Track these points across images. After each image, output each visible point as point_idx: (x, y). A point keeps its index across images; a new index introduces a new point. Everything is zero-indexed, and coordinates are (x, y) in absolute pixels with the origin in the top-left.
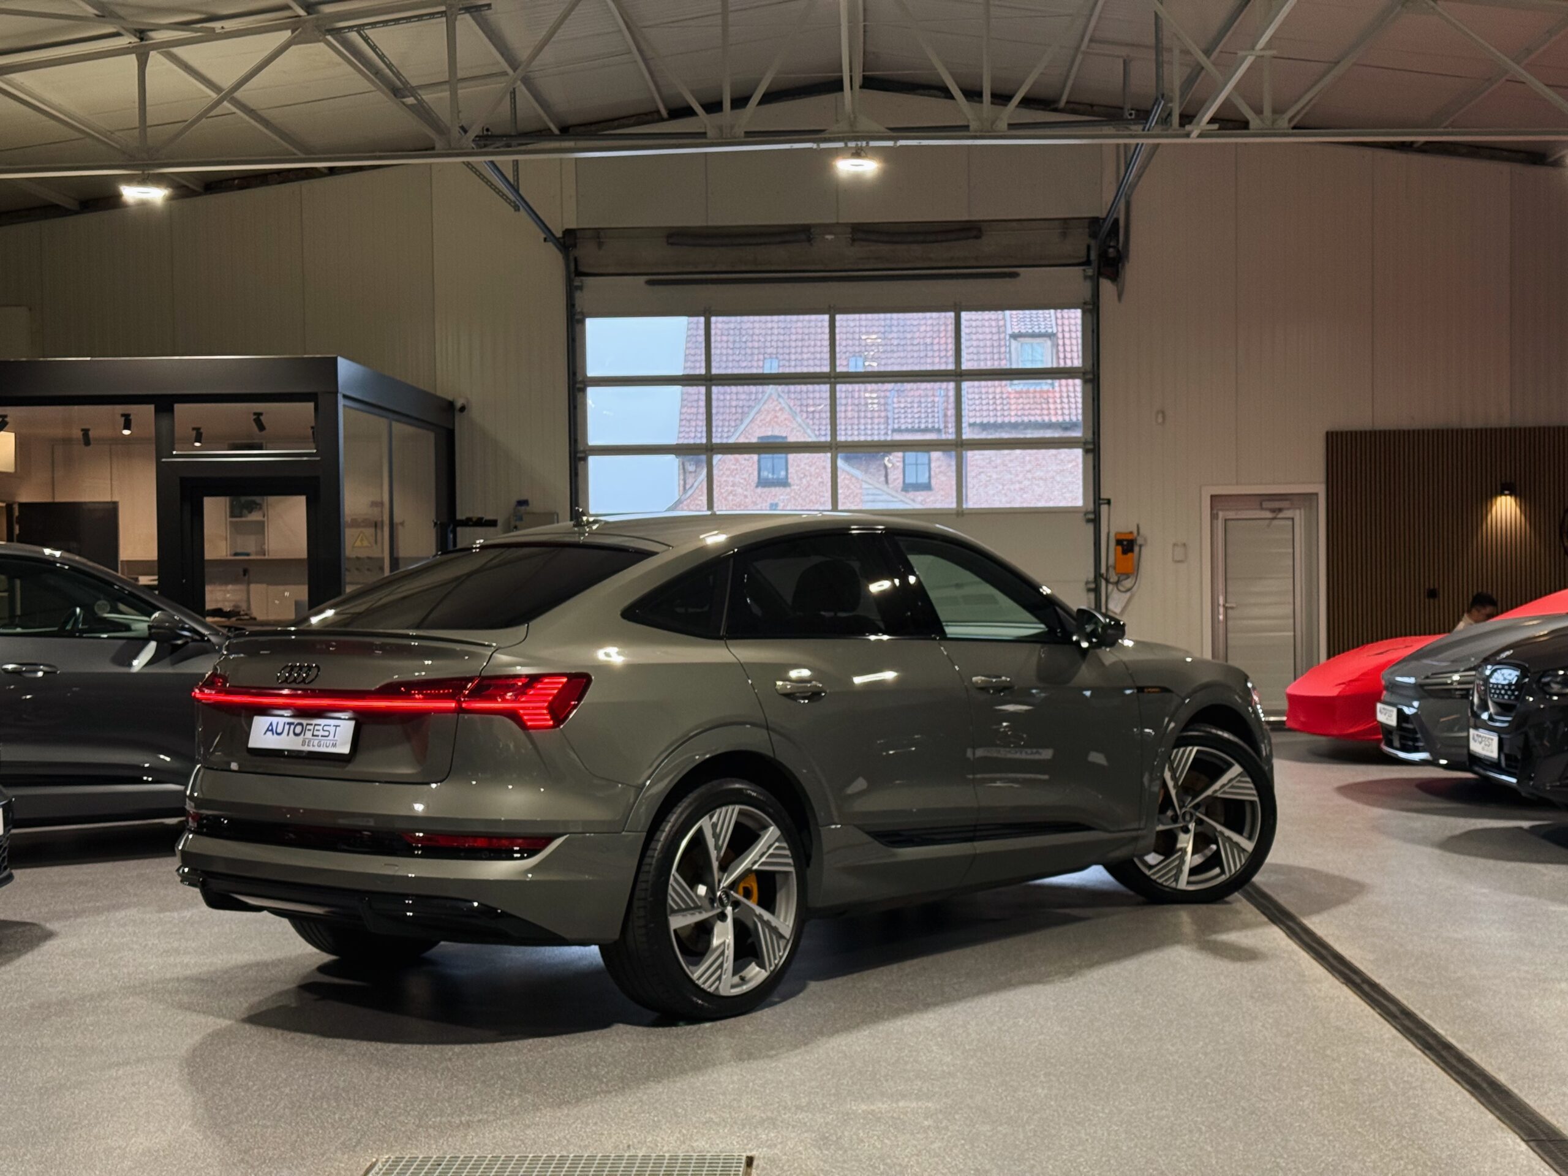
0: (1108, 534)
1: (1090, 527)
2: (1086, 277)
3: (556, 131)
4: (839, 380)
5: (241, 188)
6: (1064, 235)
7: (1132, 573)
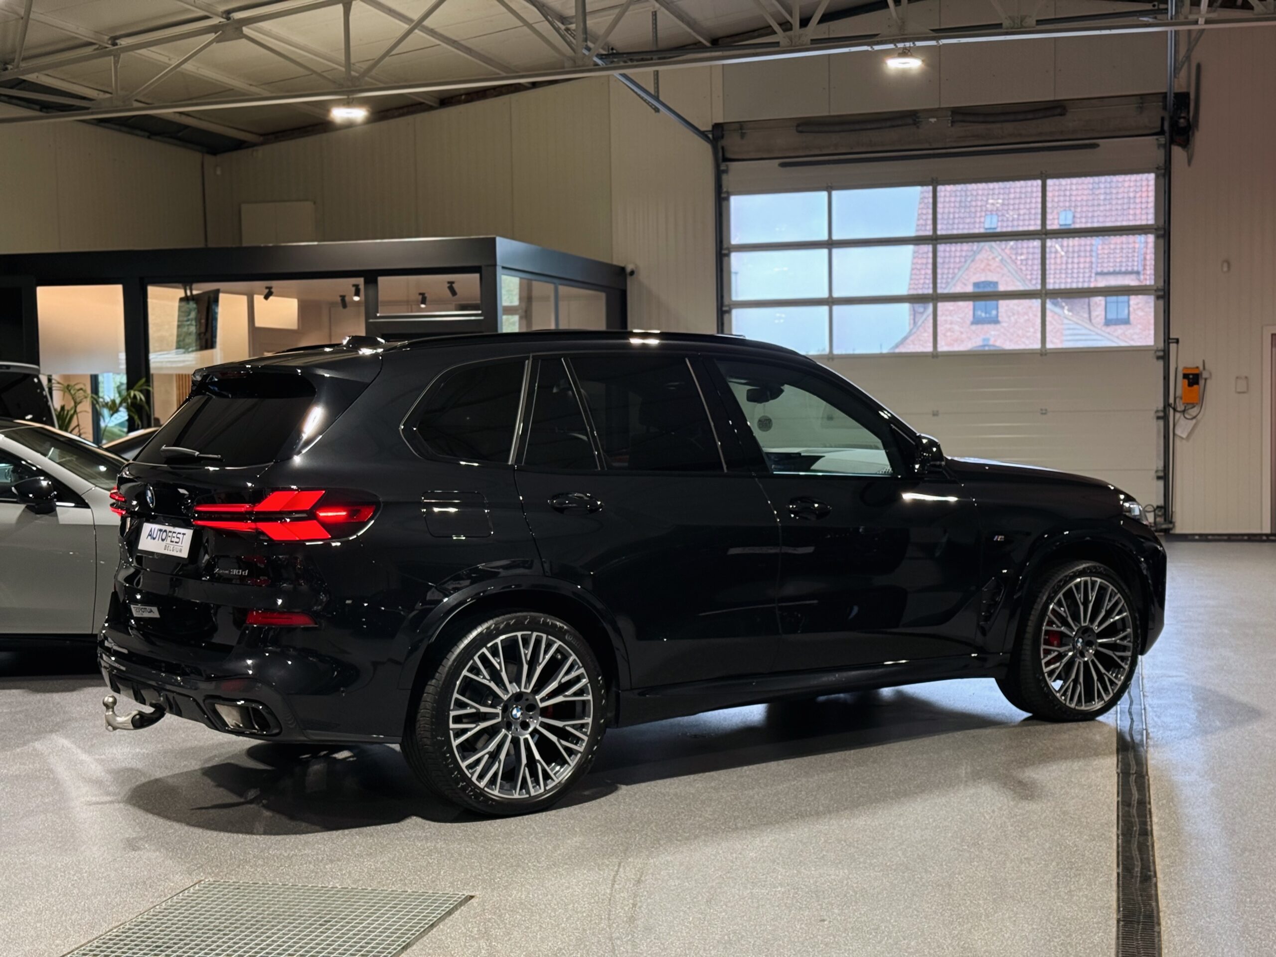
0: (1176, 369)
1: (1161, 363)
2: (1159, 146)
3: (708, 44)
4: (939, 241)
5: (467, 101)
6: (1141, 109)
7: (1197, 404)
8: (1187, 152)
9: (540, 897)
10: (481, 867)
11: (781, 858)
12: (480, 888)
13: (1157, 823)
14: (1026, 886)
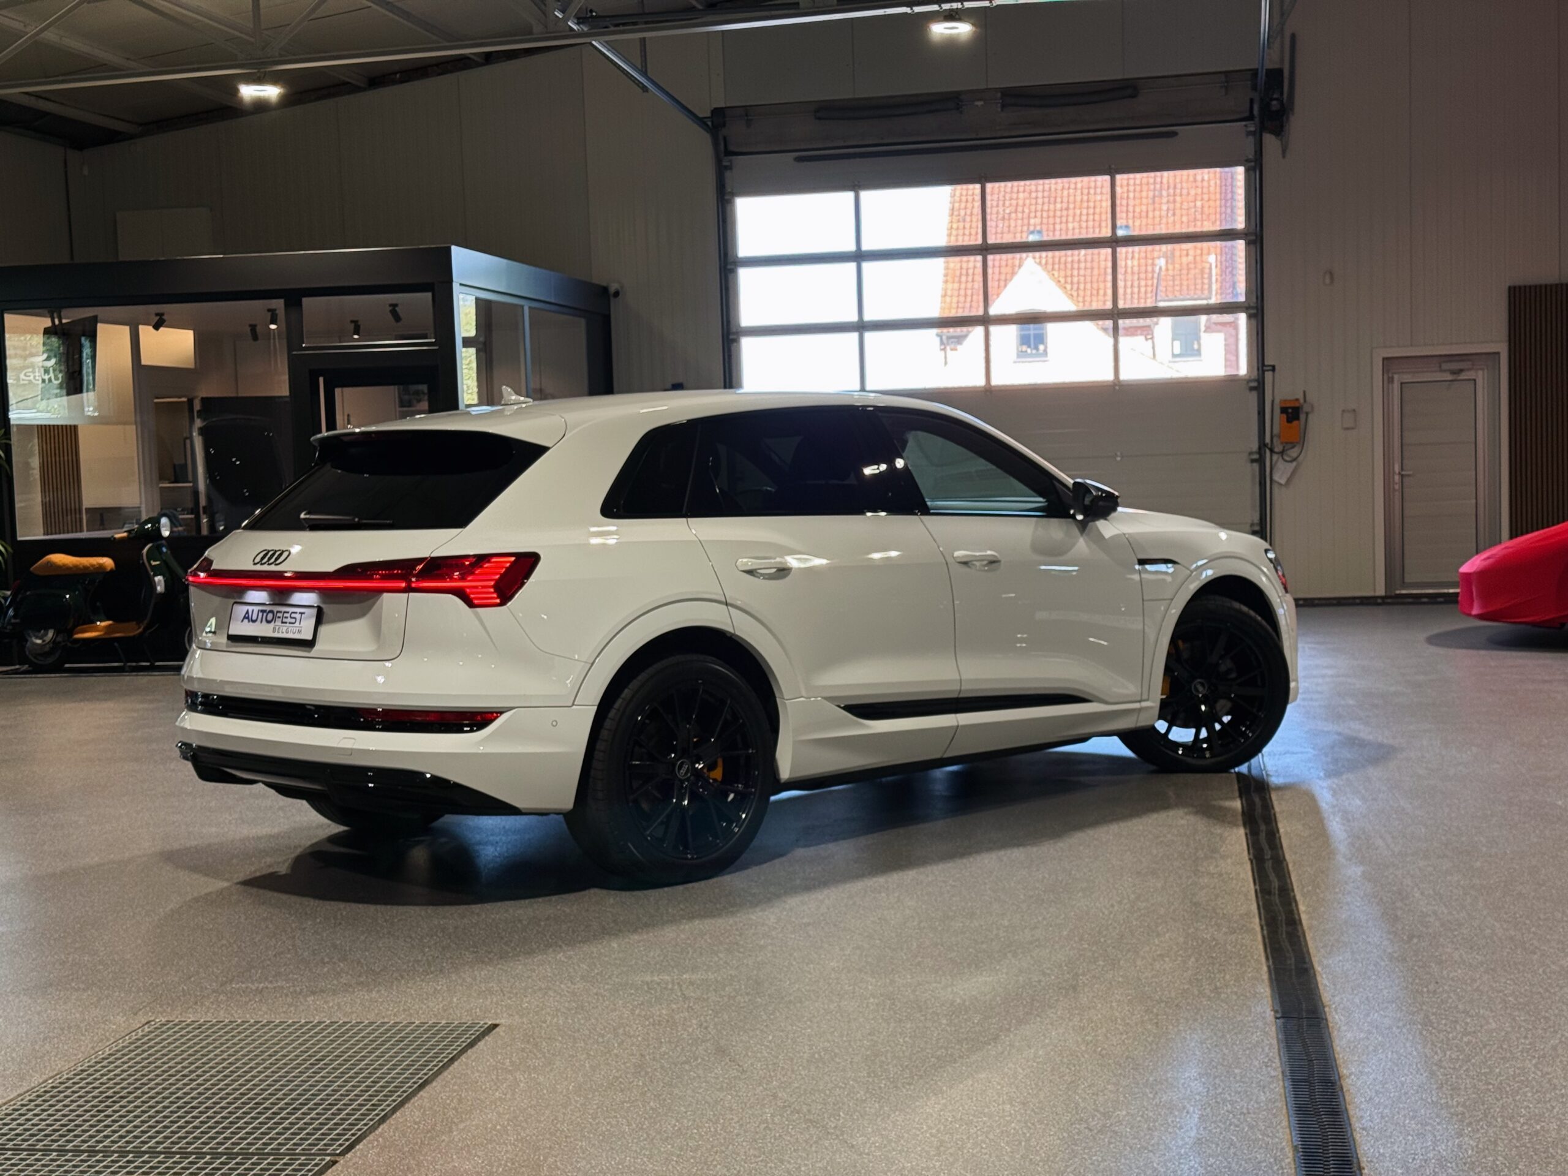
0: (1273, 401)
1: (1253, 397)
2: (1249, 133)
3: (704, 9)
4: (990, 251)
5: (402, 82)
6: (1226, 89)
7: (1298, 443)
8: (1281, 140)
9: (582, 1022)
10: (502, 990)
11: (868, 967)
12: (505, 1015)
13: (1305, 912)
14: (1165, 985)
